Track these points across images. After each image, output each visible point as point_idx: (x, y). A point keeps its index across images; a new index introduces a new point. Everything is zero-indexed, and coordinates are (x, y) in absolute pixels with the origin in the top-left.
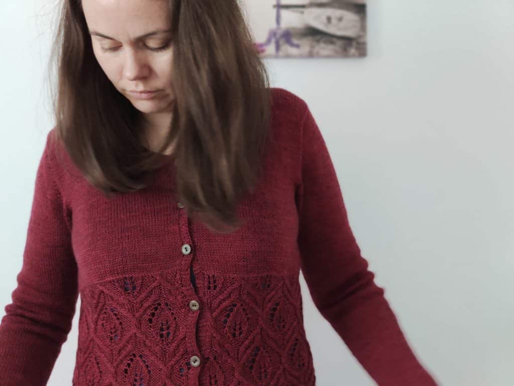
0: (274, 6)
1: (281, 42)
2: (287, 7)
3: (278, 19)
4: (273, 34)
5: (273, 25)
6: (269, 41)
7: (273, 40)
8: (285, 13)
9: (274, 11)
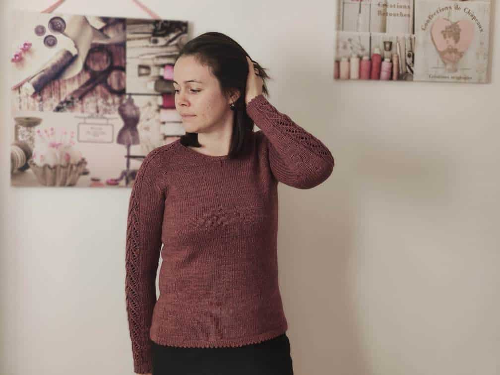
0: (126, 157)
1: (130, 179)
2: (135, 157)
3: (128, 164)
4: (124, 173)
5: (125, 168)
6: (121, 178)
7: (124, 177)
8: (132, 161)
9: (126, 160)
